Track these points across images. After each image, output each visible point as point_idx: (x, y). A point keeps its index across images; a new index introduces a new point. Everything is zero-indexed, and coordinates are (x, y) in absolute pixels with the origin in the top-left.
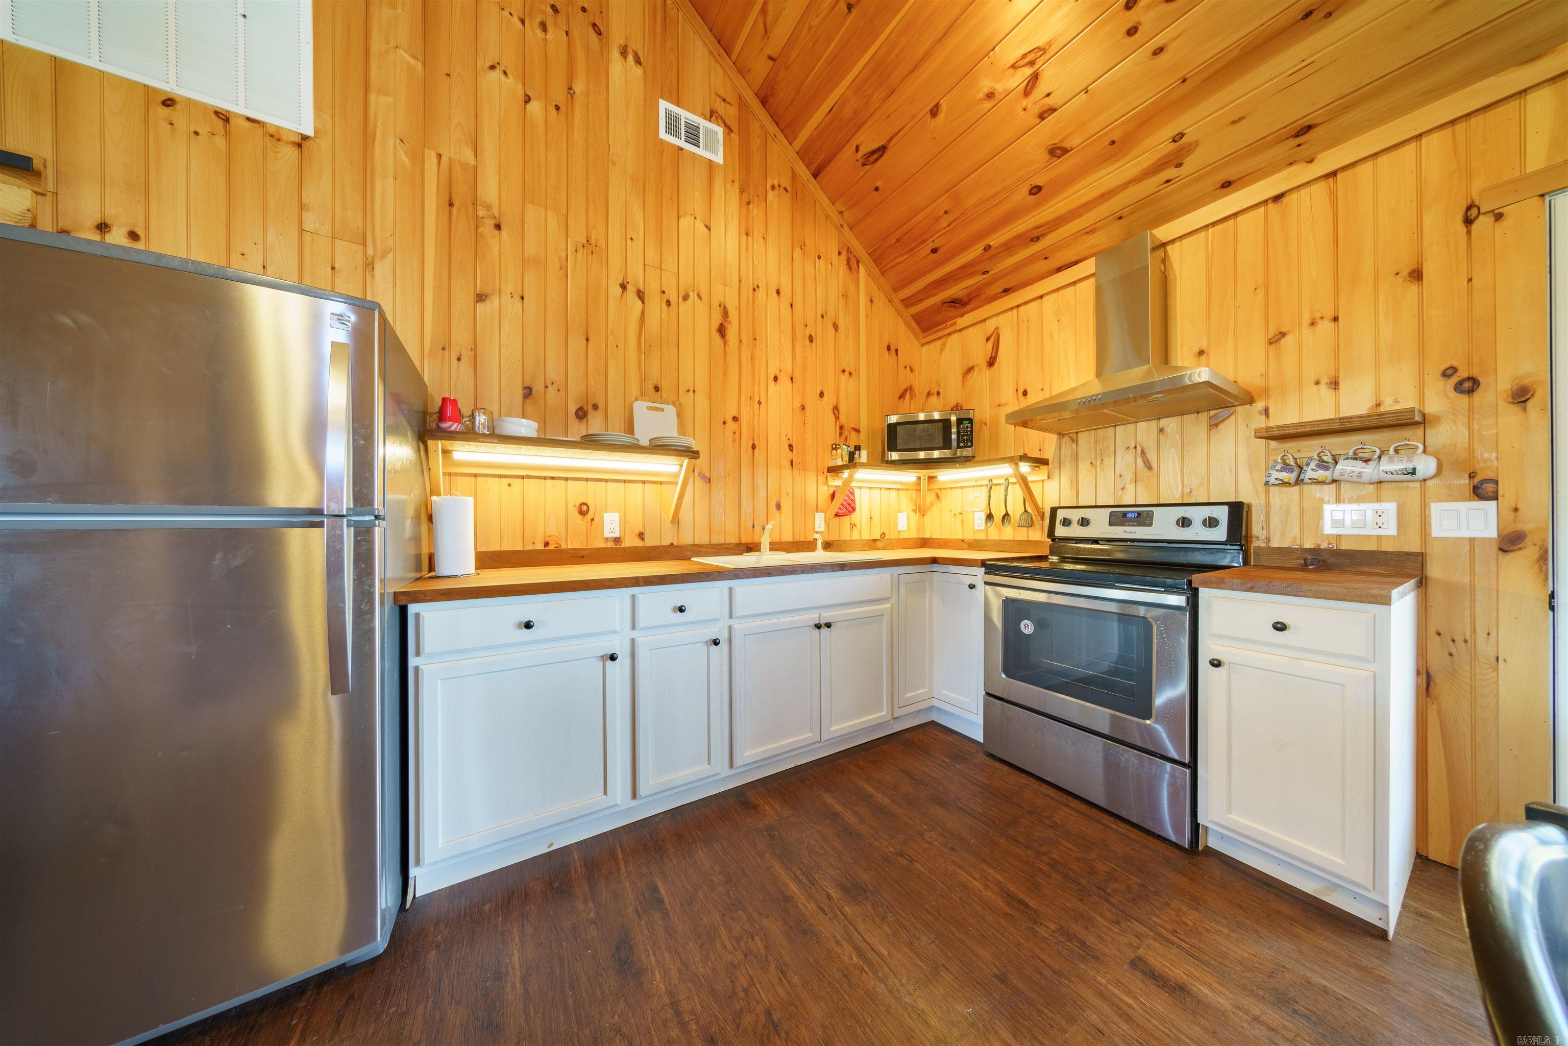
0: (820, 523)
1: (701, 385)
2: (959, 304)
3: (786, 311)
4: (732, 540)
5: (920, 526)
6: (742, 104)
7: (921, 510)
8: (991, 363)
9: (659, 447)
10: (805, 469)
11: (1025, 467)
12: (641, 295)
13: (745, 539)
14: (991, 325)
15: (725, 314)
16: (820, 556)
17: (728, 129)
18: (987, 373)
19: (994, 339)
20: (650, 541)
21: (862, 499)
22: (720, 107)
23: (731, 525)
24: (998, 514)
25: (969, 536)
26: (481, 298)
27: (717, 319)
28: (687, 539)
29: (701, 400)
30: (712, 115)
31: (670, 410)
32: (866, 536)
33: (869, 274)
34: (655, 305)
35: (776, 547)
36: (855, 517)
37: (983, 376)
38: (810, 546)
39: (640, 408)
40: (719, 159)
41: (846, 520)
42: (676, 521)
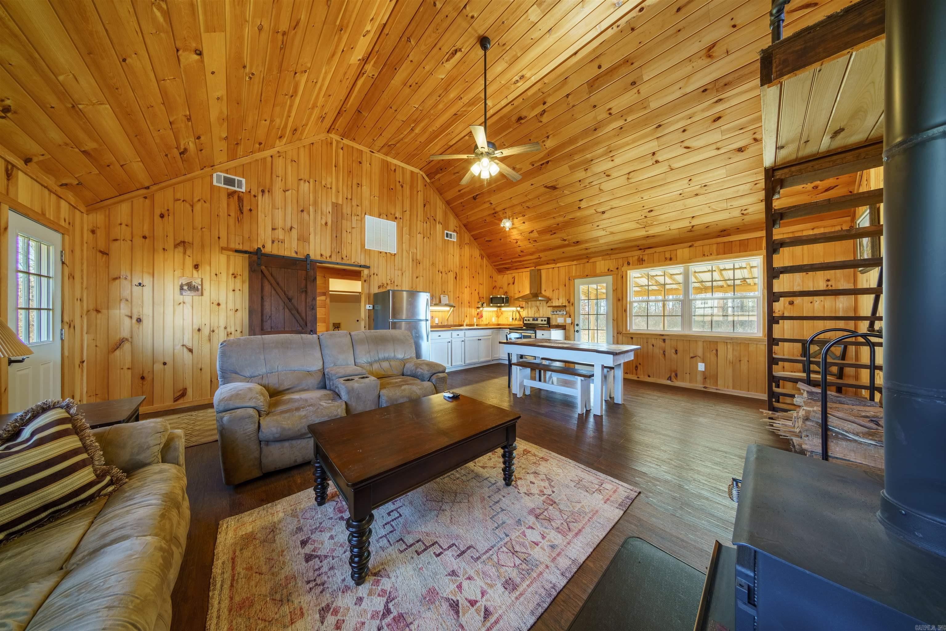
0: (475, 320)
1: (452, 291)
2: (507, 269)
3: (468, 271)
4: (457, 324)
5: (498, 321)
6: (460, 227)
7: (498, 317)
8: (513, 283)
9: (446, 305)
10: (472, 308)
11: (519, 309)
12: (441, 272)
13: (460, 324)
14: (514, 275)
15: (456, 274)
16: (475, 327)
17: (457, 233)
18: (512, 286)
19: (514, 278)
20: (443, 324)
21: (484, 314)
22: (456, 229)
23: (457, 321)
24: (514, 318)
25: (509, 323)
26: (417, 277)
27: (455, 275)
28: (449, 324)
29: (452, 293)
30: (454, 231)
31: (447, 296)
32: (485, 323)
33: (486, 259)
34: (444, 274)
35: (467, 325)
36: (483, 319)
37: (511, 286)
38: (473, 325)
39: (442, 296)
40: (455, 240)
41: (481, 319)
42: (447, 320)
